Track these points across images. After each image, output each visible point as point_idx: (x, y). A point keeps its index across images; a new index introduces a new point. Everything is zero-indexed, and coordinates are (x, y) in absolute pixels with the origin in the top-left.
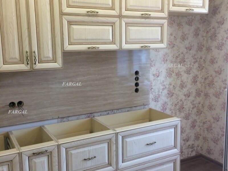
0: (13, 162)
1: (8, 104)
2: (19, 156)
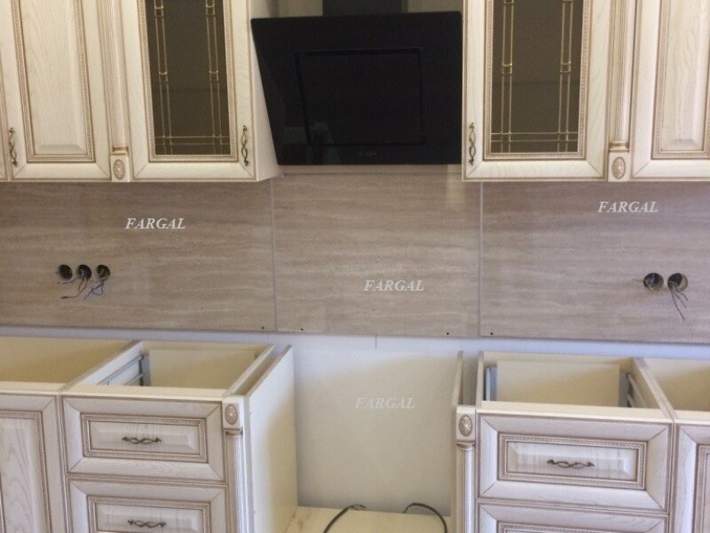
0: (650, 445)
1: (642, 277)
2: (669, 435)
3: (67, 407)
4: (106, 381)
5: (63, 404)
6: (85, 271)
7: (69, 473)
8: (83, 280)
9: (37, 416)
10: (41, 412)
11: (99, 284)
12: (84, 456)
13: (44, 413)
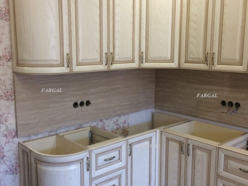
3: (220, 152)
4: (234, 146)
5: (218, 150)
6: (231, 104)
7: (217, 175)
8: (230, 107)
9: (209, 152)
10: (211, 151)
11: (236, 109)
12: (224, 171)
13: (212, 152)
